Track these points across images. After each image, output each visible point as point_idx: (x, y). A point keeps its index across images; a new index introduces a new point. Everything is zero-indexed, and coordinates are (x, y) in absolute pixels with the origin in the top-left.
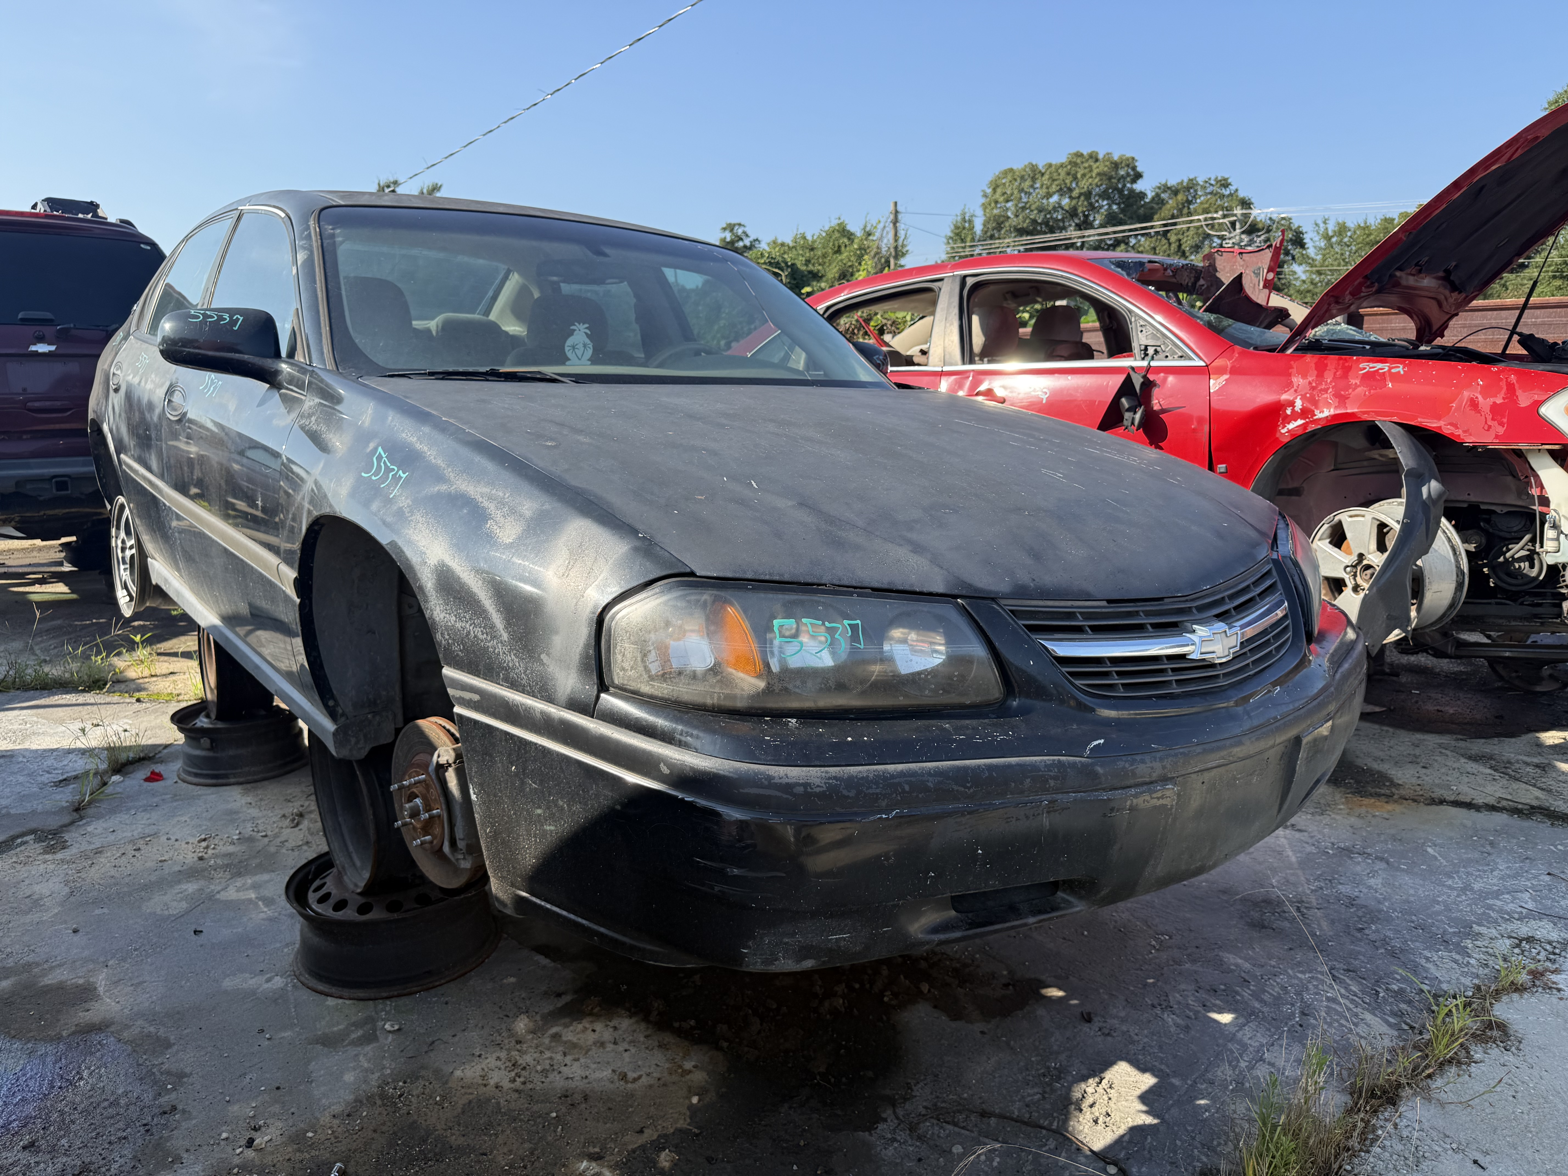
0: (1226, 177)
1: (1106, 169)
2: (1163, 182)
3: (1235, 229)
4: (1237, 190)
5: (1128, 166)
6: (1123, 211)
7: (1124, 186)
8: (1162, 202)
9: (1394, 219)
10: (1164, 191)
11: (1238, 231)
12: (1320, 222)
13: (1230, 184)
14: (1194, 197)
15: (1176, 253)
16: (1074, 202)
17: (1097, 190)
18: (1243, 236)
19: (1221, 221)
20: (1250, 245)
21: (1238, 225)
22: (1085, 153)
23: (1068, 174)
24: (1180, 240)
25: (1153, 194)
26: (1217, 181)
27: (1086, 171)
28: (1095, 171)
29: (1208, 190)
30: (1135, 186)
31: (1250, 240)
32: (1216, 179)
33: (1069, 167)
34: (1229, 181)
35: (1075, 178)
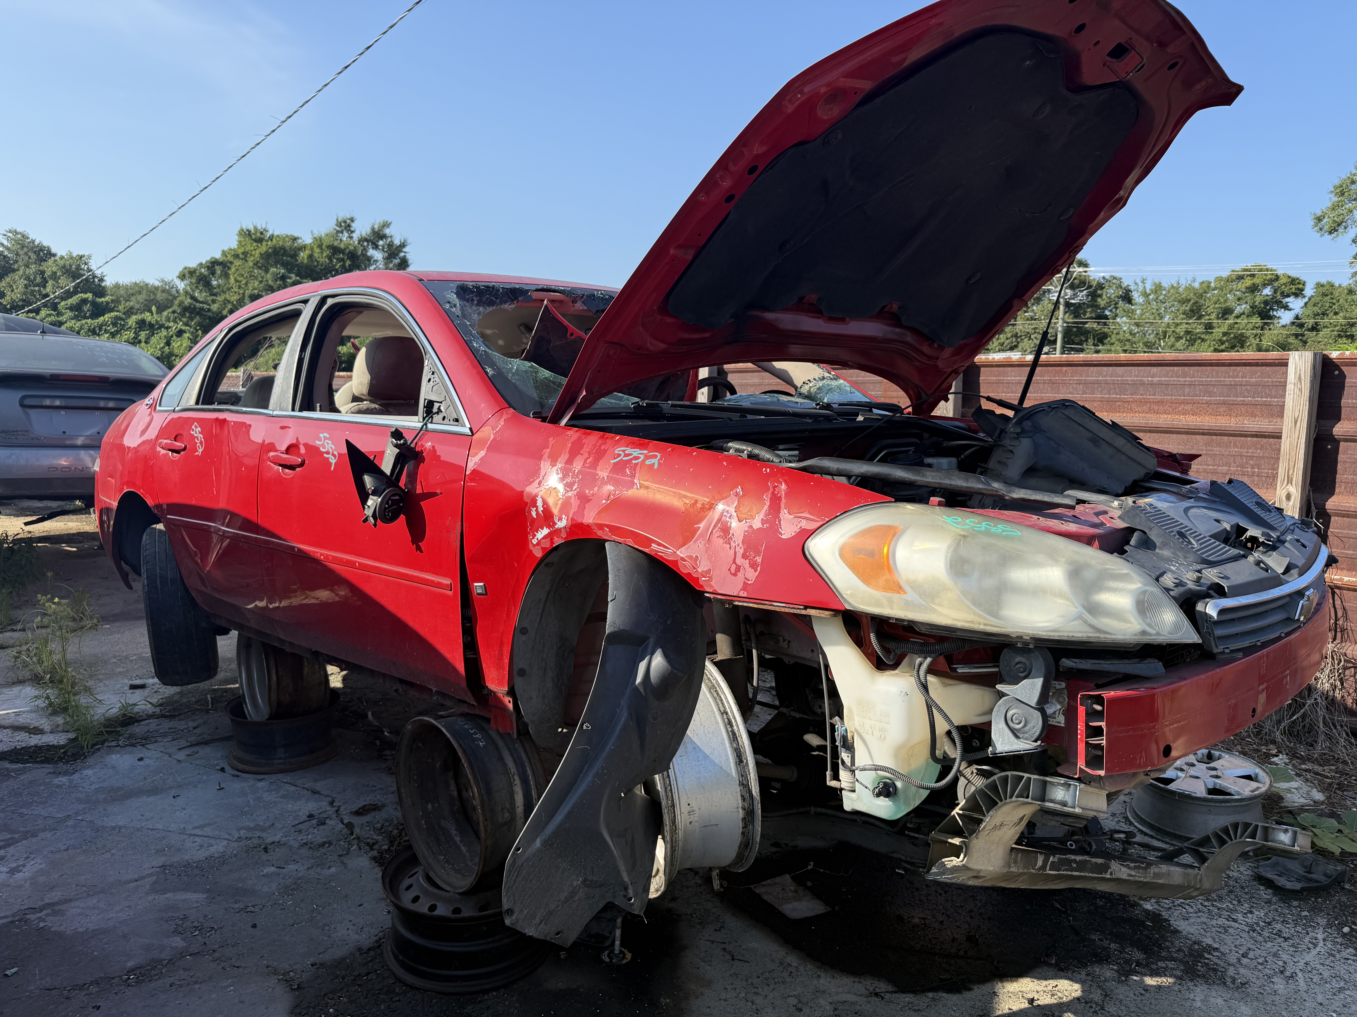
9: (1210, 283)
18: (1068, 291)
20: (1073, 299)
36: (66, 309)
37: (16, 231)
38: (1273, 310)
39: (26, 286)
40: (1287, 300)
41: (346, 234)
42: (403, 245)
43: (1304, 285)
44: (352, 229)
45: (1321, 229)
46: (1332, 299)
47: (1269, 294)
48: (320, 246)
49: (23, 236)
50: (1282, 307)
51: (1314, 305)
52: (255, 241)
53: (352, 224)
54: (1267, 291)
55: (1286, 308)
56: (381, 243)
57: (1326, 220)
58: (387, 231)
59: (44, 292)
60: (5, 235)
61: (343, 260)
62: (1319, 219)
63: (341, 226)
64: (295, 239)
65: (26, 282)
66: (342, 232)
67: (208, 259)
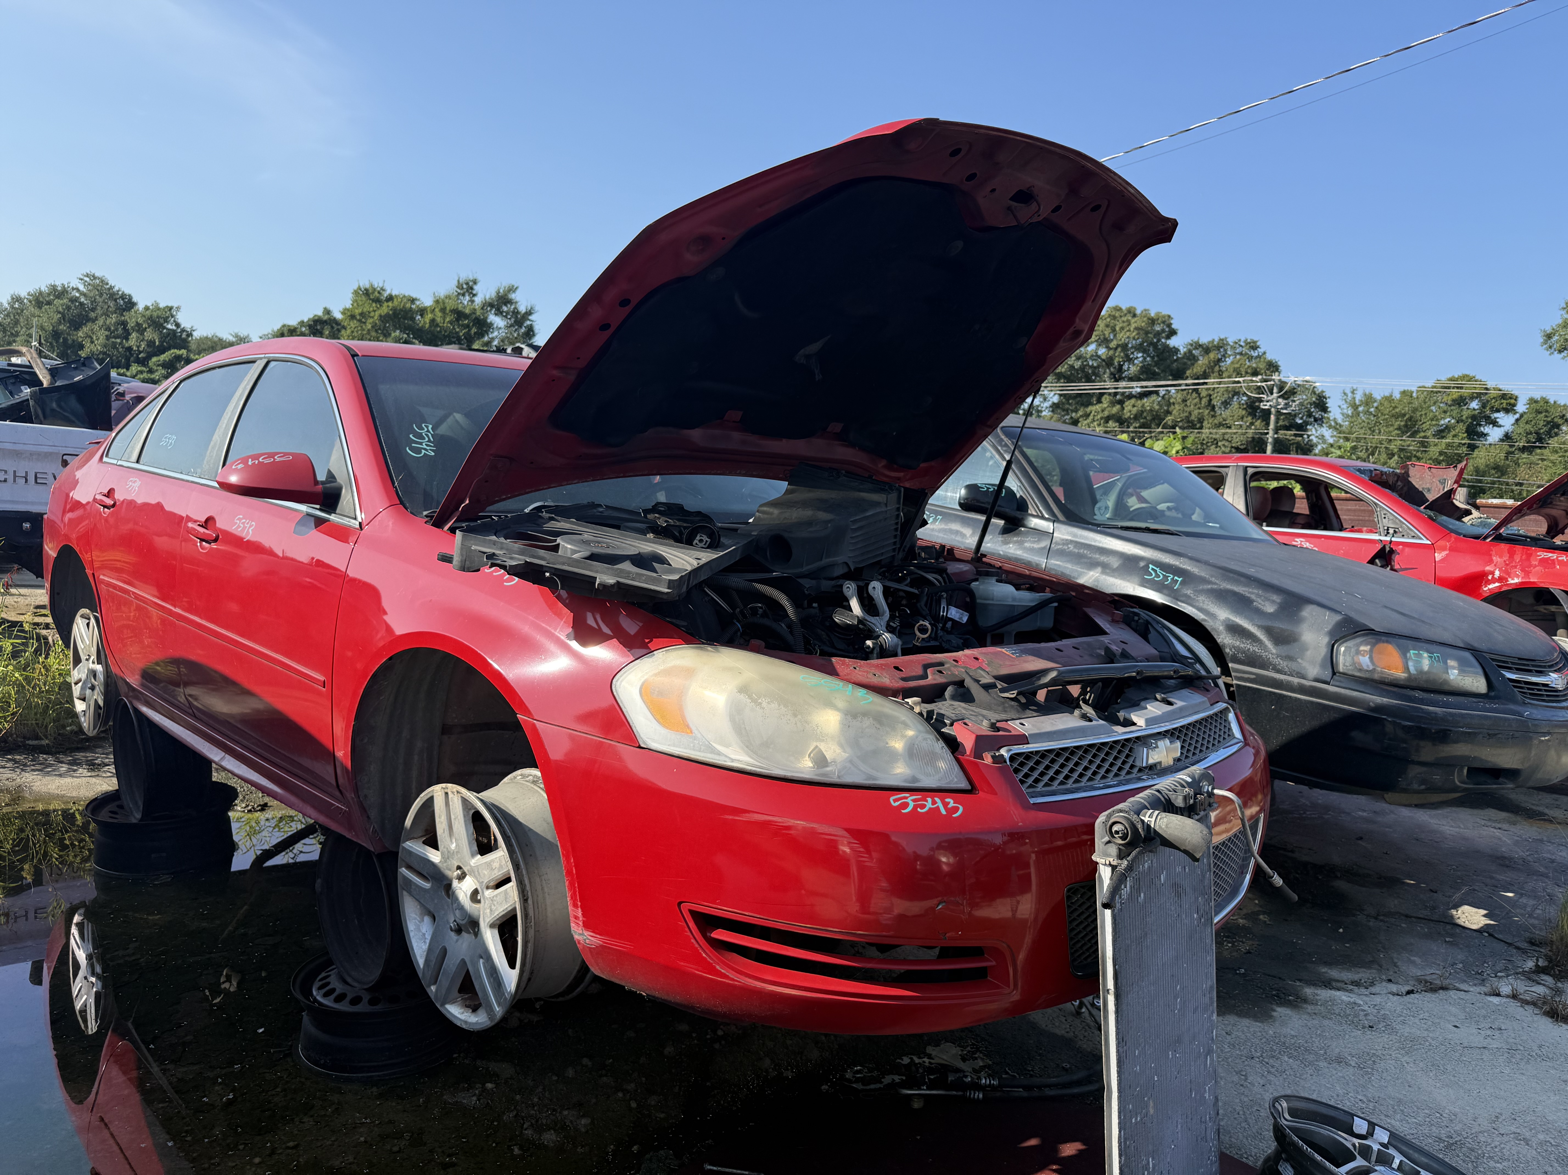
0: (1255, 339)
1: (1143, 324)
2: (1196, 340)
3: (1272, 393)
4: (1265, 353)
5: (1164, 322)
6: (1157, 364)
7: (1159, 340)
8: (1195, 359)
9: (1412, 392)
10: (1196, 348)
11: (1275, 395)
12: (1348, 392)
13: (1258, 347)
14: (1224, 356)
15: (1206, 407)
16: (1111, 352)
17: (1134, 342)
18: (1280, 400)
19: (1259, 384)
20: (1286, 409)
21: (1275, 390)
22: (1124, 308)
23: (1107, 326)
24: (1210, 395)
25: (1185, 350)
26: (1247, 343)
27: (1125, 324)
28: (1133, 326)
29: (1237, 351)
30: (1168, 342)
31: (1286, 404)
32: (1245, 341)
33: (1108, 320)
34: (1258, 344)
35: (1114, 330)
36: (159, 365)
37: (93, 276)
38: (1480, 425)
39: (108, 338)
40: (1496, 415)
41: (467, 298)
42: (529, 313)
43: (1516, 400)
44: (474, 292)
45: (1550, 347)
46: (1546, 416)
47: (1476, 407)
48: (443, 310)
49: (102, 281)
50: (1490, 424)
51: (1527, 423)
52: (373, 301)
53: (475, 287)
54: (1475, 405)
55: (1495, 423)
56: (505, 309)
57: (1556, 338)
58: (512, 296)
59: (127, 345)
60: (81, 279)
61: (468, 326)
62: (1549, 336)
63: (462, 288)
64: (413, 301)
65: (107, 333)
66: (463, 295)
67: (311, 316)
